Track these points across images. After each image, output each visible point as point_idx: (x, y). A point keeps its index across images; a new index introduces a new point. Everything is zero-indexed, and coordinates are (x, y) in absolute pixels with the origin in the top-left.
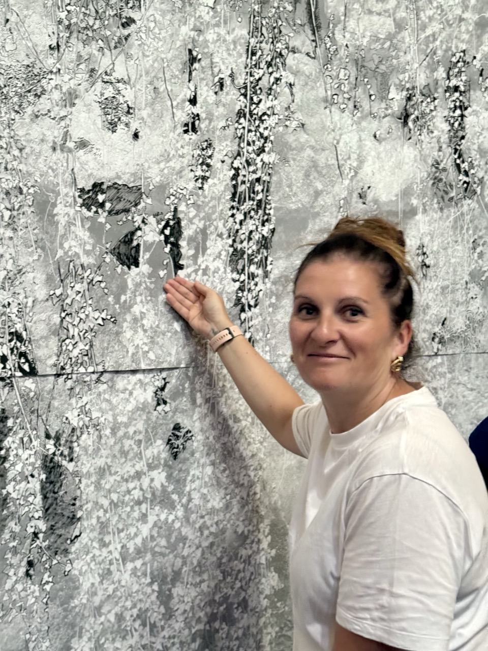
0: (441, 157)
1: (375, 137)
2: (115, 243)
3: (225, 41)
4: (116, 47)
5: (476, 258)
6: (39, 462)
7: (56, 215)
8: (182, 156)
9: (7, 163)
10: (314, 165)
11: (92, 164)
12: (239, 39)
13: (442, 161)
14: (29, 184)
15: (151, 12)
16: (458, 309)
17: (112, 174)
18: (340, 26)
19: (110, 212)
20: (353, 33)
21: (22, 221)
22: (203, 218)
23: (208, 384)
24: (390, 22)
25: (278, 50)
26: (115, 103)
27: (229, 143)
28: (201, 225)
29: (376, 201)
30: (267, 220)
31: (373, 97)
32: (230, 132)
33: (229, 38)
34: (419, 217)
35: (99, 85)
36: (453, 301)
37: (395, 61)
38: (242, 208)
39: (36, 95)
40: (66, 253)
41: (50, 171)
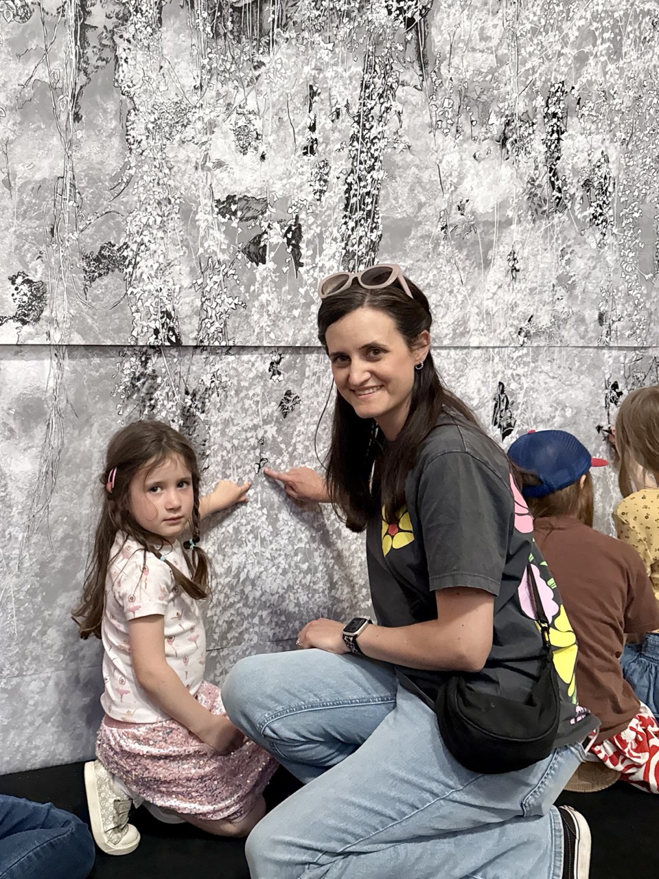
0: (537, 176)
1: (475, 157)
2: (246, 243)
3: (342, 77)
4: (248, 86)
5: (564, 264)
7: (197, 220)
8: (302, 174)
9: (159, 179)
10: (419, 181)
11: (226, 180)
12: (355, 75)
13: (537, 179)
14: (176, 196)
15: (278, 56)
16: (544, 309)
17: (243, 189)
18: (446, 63)
19: (241, 219)
20: (457, 68)
21: (170, 225)
22: (320, 225)
24: (492, 57)
25: (389, 84)
26: (247, 131)
27: (343, 162)
28: (318, 231)
29: (473, 213)
30: (375, 228)
31: (474, 123)
32: (345, 152)
33: (346, 75)
34: (513, 227)
35: (234, 116)
36: (540, 301)
37: (495, 92)
38: (354, 217)
39: (183, 125)
40: (206, 251)
41: (193, 186)
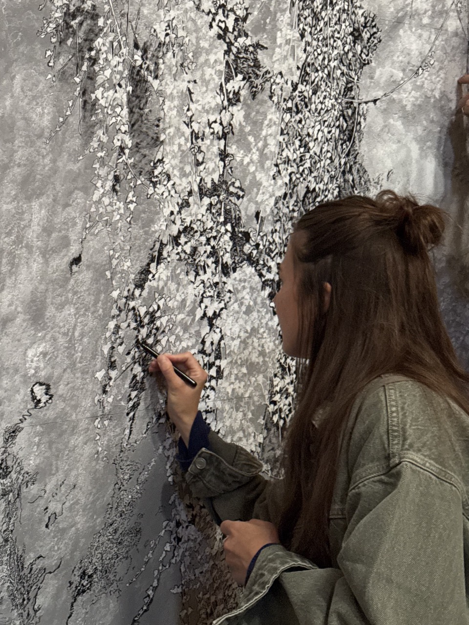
6: (126, 72)
23: (288, 24)
